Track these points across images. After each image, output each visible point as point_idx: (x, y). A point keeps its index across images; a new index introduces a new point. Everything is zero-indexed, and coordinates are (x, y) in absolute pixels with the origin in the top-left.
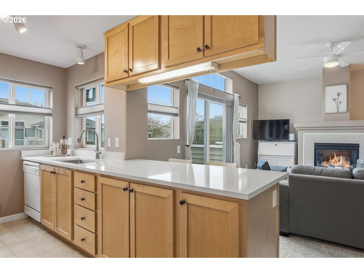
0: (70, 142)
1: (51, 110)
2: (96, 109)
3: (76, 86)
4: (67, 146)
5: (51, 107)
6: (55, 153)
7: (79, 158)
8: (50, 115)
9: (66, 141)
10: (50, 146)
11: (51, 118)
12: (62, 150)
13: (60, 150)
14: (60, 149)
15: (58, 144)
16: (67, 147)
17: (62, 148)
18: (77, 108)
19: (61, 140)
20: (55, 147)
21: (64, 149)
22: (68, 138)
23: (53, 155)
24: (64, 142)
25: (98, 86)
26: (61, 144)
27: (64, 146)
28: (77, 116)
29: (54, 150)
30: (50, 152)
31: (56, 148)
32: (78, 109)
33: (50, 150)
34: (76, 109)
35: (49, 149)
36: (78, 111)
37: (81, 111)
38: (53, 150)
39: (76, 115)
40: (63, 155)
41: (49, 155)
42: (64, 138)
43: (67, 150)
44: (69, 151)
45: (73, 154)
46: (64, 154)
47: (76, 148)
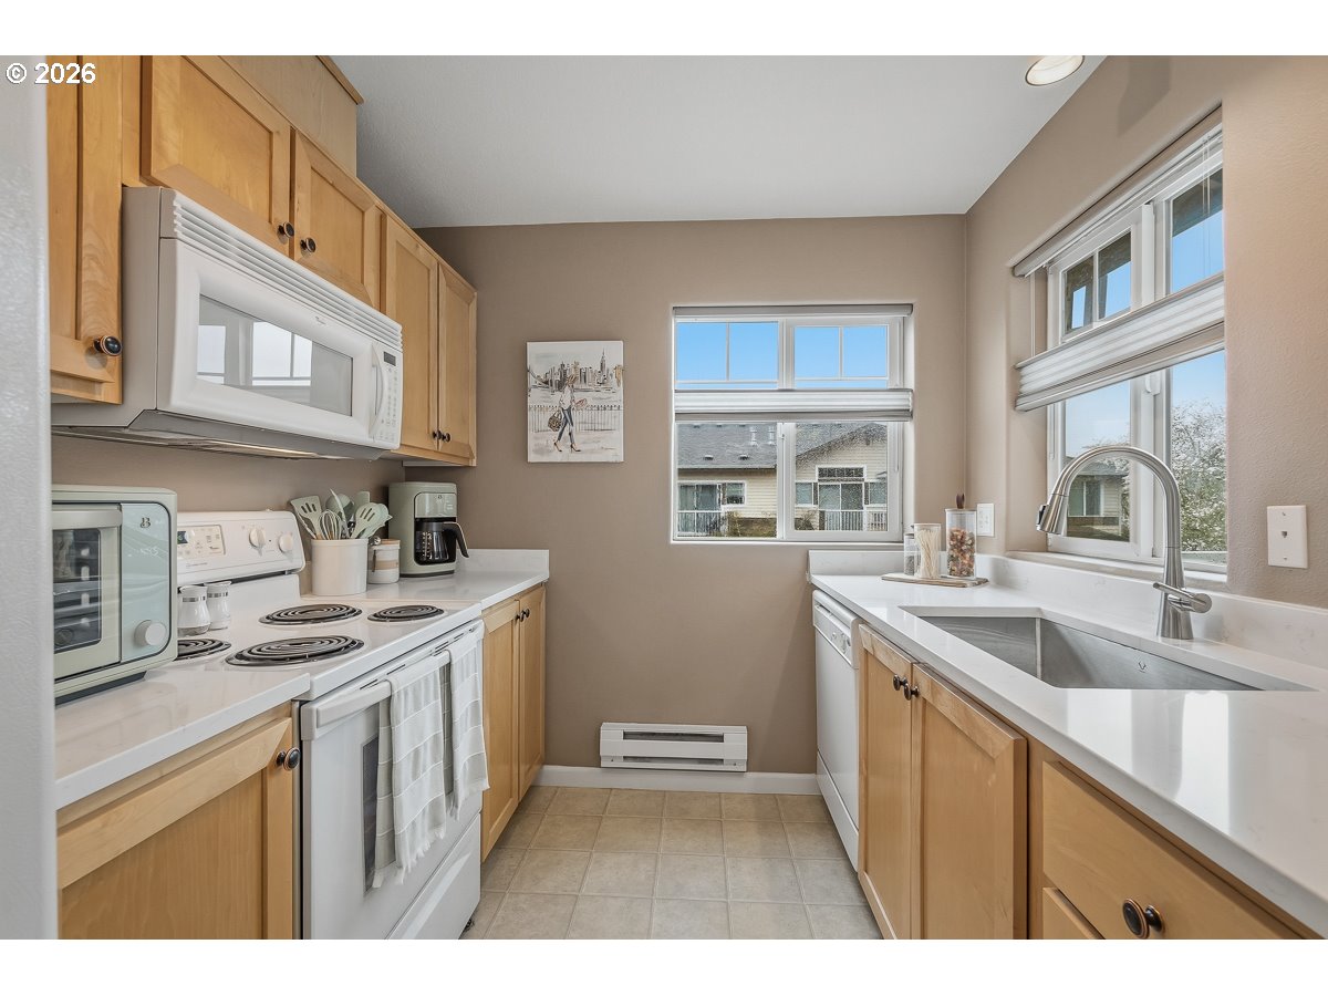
0: (984, 521)
1: (909, 396)
2: (1143, 334)
3: (1014, 268)
4: (972, 538)
5: (911, 384)
6: (922, 566)
7: (1039, 610)
8: (905, 414)
9: (970, 518)
10: (905, 537)
11: (910, 427)
12: (952, 558)
13: (945, 555)
14: (943, 548)
15: (936, 529)
16: (975, 546)
17: (953, 547)
18: (1019, 365)
19: (948, 513)
20: (922, 541)
21: (963, 553)
22: (980, 506)
23: (917, 576)
24: (962, 522)
25: (1147, 211)
26: (948, 533)
27: (962, 542)
28: (1020, 401)
29: (919, 557)
30: (906, 561)
31: (927, 548)
32: (1024, 371)
33: (906, 553)
34: (1016, 371)
35: (902, 548)
36: (1023, 381)
37: (1042, 374)
38: (915, 553)
39: (1016, 396)
40: (955, 579)
41: (902, 572)
42: (960, 506)
43: (972, 558)
44: (982, 565)
45: (1002, 580)
46: (960, 574)
47: (1016, 549)
